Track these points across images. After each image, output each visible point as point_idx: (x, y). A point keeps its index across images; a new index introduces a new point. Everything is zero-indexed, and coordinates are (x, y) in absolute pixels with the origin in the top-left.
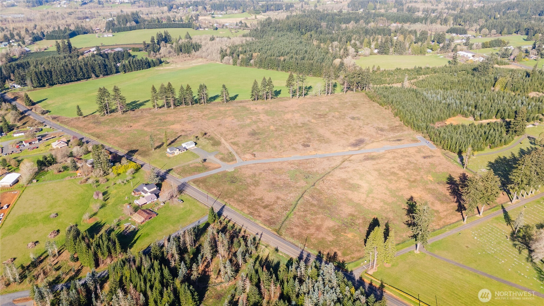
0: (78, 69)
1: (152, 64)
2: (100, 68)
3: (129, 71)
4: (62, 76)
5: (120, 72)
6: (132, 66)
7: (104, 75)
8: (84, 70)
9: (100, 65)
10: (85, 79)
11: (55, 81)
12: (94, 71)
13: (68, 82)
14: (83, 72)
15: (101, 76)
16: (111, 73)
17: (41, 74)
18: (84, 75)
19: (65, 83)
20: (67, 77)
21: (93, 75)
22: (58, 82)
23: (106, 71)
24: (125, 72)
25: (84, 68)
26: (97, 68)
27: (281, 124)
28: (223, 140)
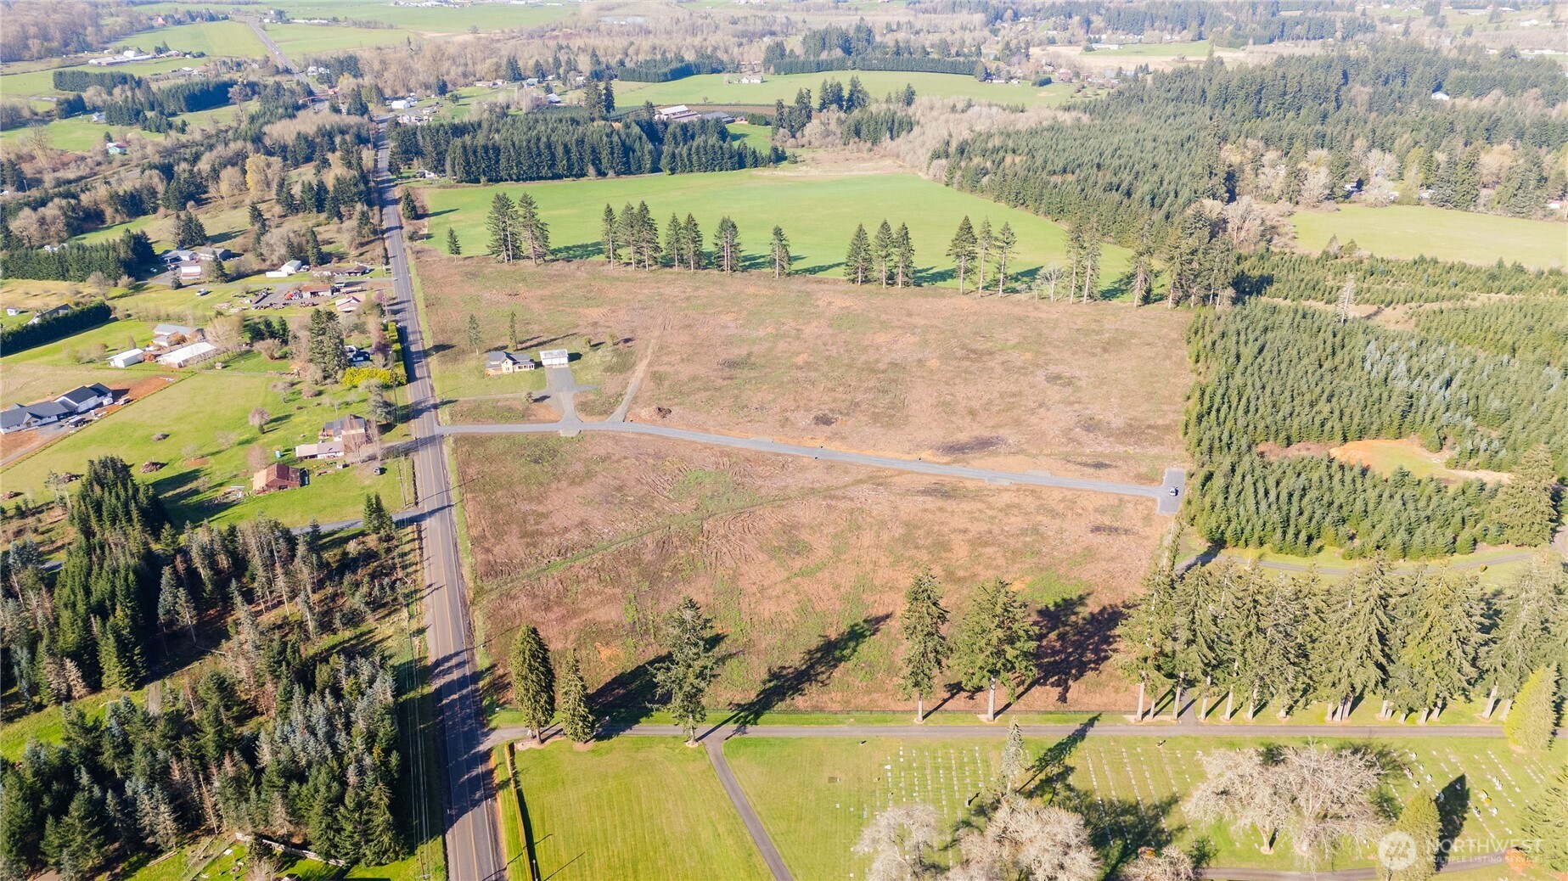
0: (560, 150)
1: (749, 160)
2: (612, 153)
3: (699, 170)
4: (519, 163)
5: (661, 171)
6: (695, 158)
7: (618, 174)
8: (574, 155)
9: (612, 148)
10: (571, 175)
11: (503, 174)
12: (596, 162)
13: (532, 179)
14: (569, 160)
15: (611, 173)
16: (640, 170)
17: (475, 152)
18: (570, 167)
19: (525, 180)
20: (530, 167)
21: (591, 170)
22: (509, 175)
23: (628, 162)
24: (673, 171)
25: (574, 149)
26: (605, 155)
27: (834, 354)
28: (645, 362)
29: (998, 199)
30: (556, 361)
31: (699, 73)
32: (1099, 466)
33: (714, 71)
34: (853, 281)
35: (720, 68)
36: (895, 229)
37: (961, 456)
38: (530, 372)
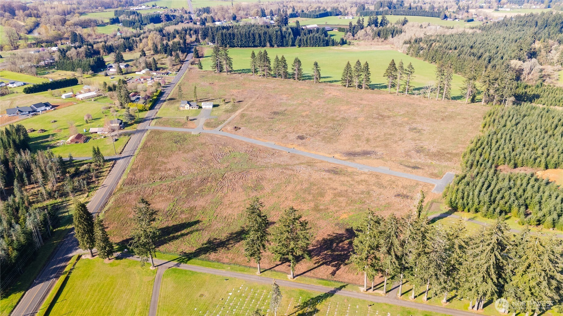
0: (257, 36)
1: (331, 43)
2: (277, 38)
3: (310, 46)
4: (242, 40)
5: (295, 46)
6: (309, 41)
7: (278, 46)
8: (262, 39)
9: (277, 36)
10: (261, 46)
11: (236, 44)
12: (270, 42)
13: (246, 47)
14: (260, 40)
15: (276, 46)
16: (287, 45)
17: (226, 35)
18: (260, 43)
19: (243, 47)
20: (245, 42)
21: (268, 44)
22: (238, 45)
23: (283, 42)
24: (300, 46)
25: (262, 36)
26: (274, 39)
27: (320, 113)
28: (242, 109)
29: (425, 60)
30: (207, 107)
31: (331, 15)
32: (415, 168)
33: (337, 15)
34: (345, 86)
35: (340, 14)
36: (363, 63)
37: (352, 157)
38: (196, 110)
